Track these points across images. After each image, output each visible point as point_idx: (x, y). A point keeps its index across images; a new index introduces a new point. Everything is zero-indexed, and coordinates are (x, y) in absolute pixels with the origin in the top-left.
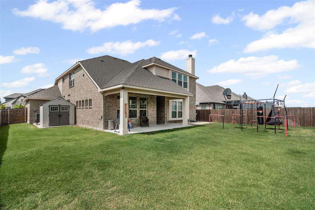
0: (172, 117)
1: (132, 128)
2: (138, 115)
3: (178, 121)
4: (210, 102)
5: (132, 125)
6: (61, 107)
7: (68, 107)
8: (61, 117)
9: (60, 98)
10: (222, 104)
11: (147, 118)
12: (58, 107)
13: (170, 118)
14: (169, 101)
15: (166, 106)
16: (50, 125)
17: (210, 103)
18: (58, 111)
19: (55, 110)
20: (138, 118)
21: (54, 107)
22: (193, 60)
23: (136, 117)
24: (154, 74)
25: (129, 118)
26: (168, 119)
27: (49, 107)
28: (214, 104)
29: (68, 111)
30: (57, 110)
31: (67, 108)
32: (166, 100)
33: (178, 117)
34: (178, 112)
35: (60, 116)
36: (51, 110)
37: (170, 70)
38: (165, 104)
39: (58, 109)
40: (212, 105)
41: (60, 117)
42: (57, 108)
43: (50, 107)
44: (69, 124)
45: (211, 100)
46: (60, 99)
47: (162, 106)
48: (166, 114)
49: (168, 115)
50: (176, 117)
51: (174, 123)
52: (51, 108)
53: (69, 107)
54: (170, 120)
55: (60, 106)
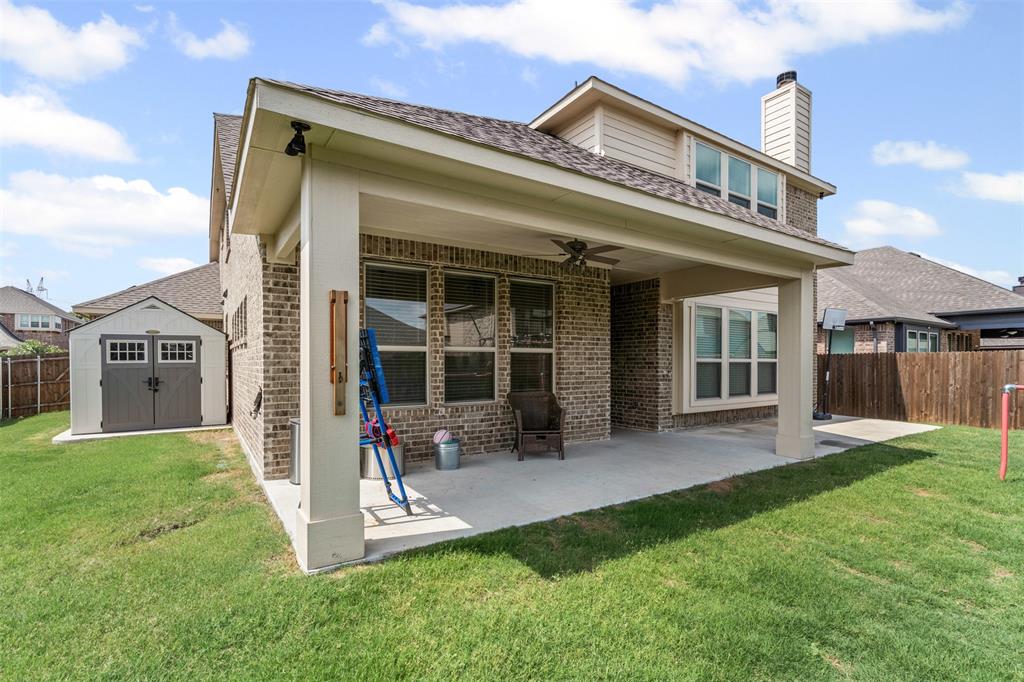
0: (699, 396)
1: (459, 466)
2: (502, 381)
3: (730, 415)
4: (876, 316)
5: (454, 448)
6: (160, 343)
7: (194, 343)
8: (160, 387)
9: (153, 302)
10: (934, 326)
11: (552, 401)
12: (146, 342)
13: (689, 401)
14: (680, 306)
15: (662, 333)
16: (106, 427)
17: (880, 322)
18: (146, 361)
19: (132, 357)
20: (499, 399)
21: (127, 342)
22: (804, 95)
23: (492, 397)
24: (596, 150)
25: (448, 399)
26: (674, 403)
27: (101, 342)
28: (899, 325)
29: (194, 361)
30: (141, 357)
31: (190, 347)
32: (663, 301)
33: (731, 394)
34: (731, 364)
35: (154, 383)
36: (114, 357)
37: (685, 135)
38: (661, 324)
39: (146, 352)
40: (890, 331)
41: (156, 390)
42: (141, 346)
43: (108, 342)
44: (196, 421)
45: (881, 309)
46: (154, 307)
47: (641, 333)
48: (667, 379)
49: (674, 384)
50: (718, 395)
51: (708, 424)
52: (114, 347)
53: (200, 343)
54: (686, 410)
55: (153, 338)
